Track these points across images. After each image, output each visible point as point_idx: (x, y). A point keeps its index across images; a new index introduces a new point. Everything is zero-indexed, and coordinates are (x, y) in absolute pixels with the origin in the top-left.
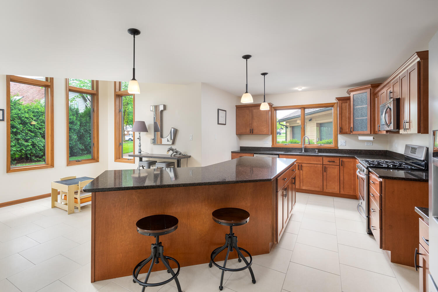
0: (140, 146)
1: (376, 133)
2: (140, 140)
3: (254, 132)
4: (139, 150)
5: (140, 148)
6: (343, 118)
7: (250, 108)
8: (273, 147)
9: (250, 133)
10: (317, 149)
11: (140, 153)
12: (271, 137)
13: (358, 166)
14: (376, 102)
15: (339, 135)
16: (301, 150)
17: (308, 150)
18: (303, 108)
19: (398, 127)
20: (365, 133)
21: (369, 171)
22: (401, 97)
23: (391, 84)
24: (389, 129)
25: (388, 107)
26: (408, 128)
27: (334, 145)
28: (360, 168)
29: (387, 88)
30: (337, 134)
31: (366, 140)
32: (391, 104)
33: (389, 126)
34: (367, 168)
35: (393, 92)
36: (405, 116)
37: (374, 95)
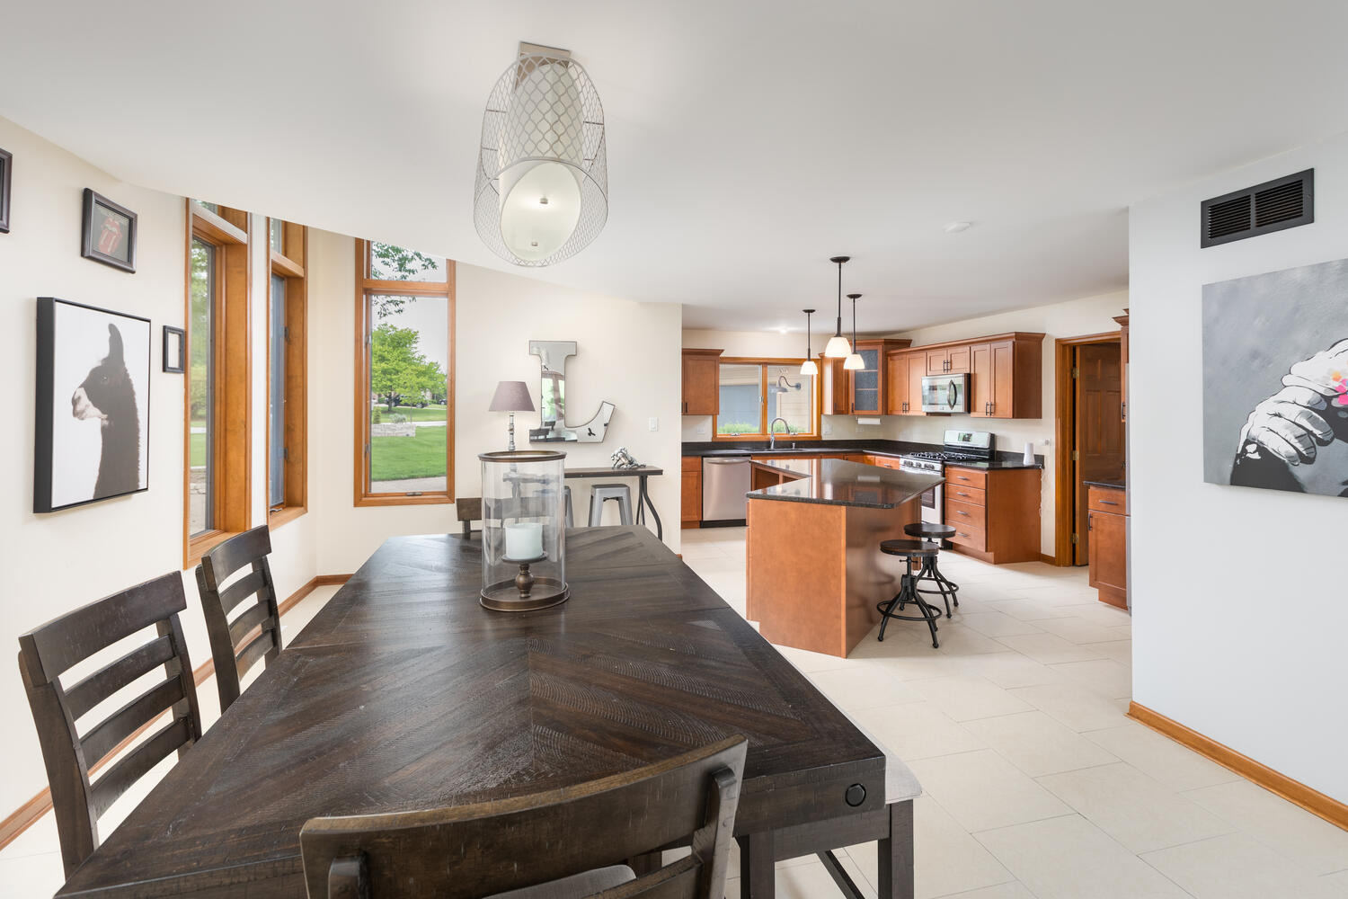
1: (889, 413)
6: (839, 387)
7: (692, 358)
8: (714, 440)
9: (690, 411)
10: (793, 442)
12: (710, 419)
13: (905, 463)
14: (890, 366)
15: (823, 417)
16: (768, 444)
17: (779, 444)
18: (766, 363)
19: (969, 408)
20: (874, 413)
21: (944, 466)
22: (972, 372)
23: (944, 351)
24: (953, 411)
25: (952, 383)
26: (993, 411)
27: (815, 434)
28: (911, 465)
29: (930, 354)
30: (821, 413)
31: (867, 425)
32: (960, 381)
33: (952, 407)
34: (942, 463)
35: (951, 362)
36: (983, 396)
37: (887, 356)
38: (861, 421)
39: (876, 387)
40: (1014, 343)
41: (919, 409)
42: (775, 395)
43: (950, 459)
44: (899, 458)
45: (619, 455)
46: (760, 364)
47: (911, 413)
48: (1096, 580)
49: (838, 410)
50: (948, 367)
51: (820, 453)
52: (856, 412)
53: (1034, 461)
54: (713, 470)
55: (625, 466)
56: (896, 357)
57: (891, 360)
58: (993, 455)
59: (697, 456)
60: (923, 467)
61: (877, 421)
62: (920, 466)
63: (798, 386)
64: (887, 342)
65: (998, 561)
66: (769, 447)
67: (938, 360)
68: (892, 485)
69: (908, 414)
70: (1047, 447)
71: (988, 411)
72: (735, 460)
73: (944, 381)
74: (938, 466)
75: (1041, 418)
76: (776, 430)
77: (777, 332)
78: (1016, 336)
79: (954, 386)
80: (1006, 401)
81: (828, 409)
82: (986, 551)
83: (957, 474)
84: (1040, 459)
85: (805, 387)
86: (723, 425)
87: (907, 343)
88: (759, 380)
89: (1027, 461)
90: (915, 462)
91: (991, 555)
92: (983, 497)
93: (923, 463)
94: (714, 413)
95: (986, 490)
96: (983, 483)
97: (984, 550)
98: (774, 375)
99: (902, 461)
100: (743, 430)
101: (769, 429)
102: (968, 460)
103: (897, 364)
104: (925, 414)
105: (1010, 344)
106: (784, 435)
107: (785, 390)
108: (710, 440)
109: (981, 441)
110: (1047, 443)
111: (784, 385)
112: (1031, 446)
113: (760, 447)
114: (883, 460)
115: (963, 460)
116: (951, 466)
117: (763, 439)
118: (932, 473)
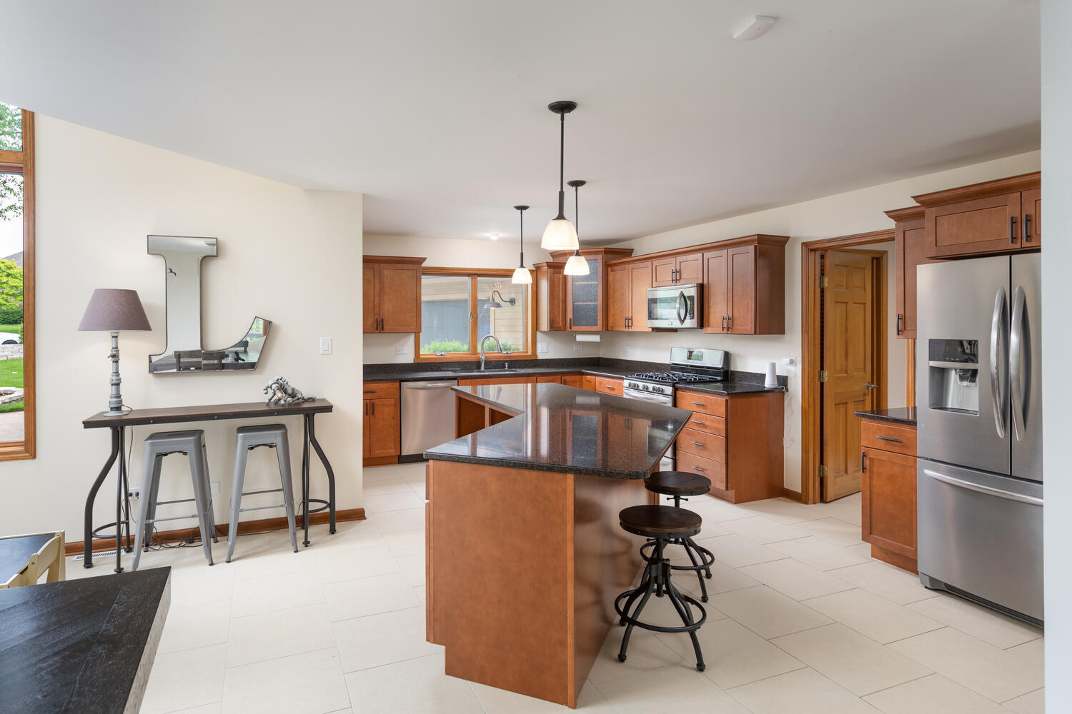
0: (118, 385)
1: (610, 329)
2: (117, 362)
3: (385, 327)
4: (114, 400)
5: (118, 390)
6: (556, 302)
7: (376, 266)
8: (416, 361)
9: (377, 329)
10: (507, 361)
11: (118, 409)
12: (412, 338)
13: (630, 385)
14: (611, 278)
15: (538, 333)
16: (477, 365)
17: (490, 364)
18: (474, 274)
19: (702, 324)
20: (594, 328)
21: (676, 390)
22: (706, 282)
23: (672, 260)
24: (683, 326)
25: (682, 294)
26: (729, 327)
27: (530, 353)
28: (636, 388)
29: (655, 263)
30: (537, 329)
31: (587, 341)
32: (691, 291)
33: (682, 321)
34: (673, 386)
35: (680, 272)
36: (718, 310)
37: (607, 266)
38: (580, 338)
39: (596, 300)
40: (756, 247)
41: (642, 323)
42: (488, 310)
43: (681, 380)
44: (622, 379)
45: (274, 386)
46: (468, 275)
47: (634, 329)
48: (871, 534)
49: (554, 327)
50: (677, 277)
51: (533, 375)
52: (575, 328)
53: (776, 383)
54: (417, 396)
55: (282, 402)
56: (616, 268)
57: (612, 271)
58: (726, 377)
59: (393, 380)
60: (651, 389)
61: (596, 338)
62: (647, 388)
63: (512, 302)
64: (608, 252)
65: (738, 500)
66: (478, 367)
67: (665, 269)
68: (613, 407)
69: (630, 330)
70: (792, 368)
71: (725, 326)
72: (440, 384)
73: (672, 292)
74: (669, 390)
75: (784, 334)
76: (485, 349)
77: (488, 239)
78: (758, 239)
79: (684, 297)
80: (746, 315)
81: (544, 325)
82: (727, 489)
83: (690, 400)
84: (783, 381)
85: (519, 302)
86: (429, 344)
87: (629, 252)
88: (466, 296)
89: (768, 383)
90: (641, 384)
91: (731, 493)
92: (723, 427)
93: (651, 386)
94: (415, 329)
95: (726, 419)
96: (723, 409)
97: (724, 488)
98: (486, 289)
99: (626, 383)
100: (451, 348)
101: (479, 350)
102: (701, 382)
103: (617, 276)
104: (650, 330)
105: (751, 248)
106: (495, 355)
107: (498, 305)
108: (412, 362)
109: (713, 359)
110: (792, 362)
111: (498, 300)
112: (773, 366)
113: (470, 368)
114: (605, 383)
115: (695, 382)
116: (683, 389)
117: (472, 358)
118: (661, 398)
